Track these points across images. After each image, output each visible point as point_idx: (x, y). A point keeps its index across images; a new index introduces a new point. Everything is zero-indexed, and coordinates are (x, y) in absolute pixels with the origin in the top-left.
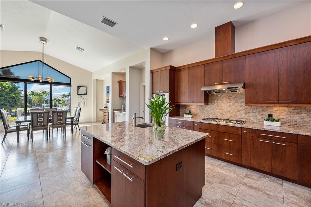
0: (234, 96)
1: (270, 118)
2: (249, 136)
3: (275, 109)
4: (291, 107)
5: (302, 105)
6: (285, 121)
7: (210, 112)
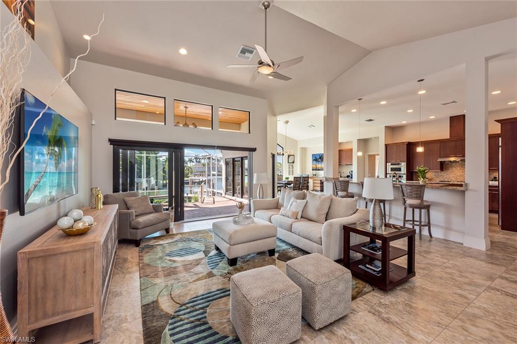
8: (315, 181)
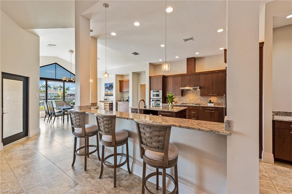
0: (195, 92)
1: (210, 102)
2: (202, 110)
3: (212, 98)
4: (218, 97)
5: (221, 96)
6: (216, 103)
7: (184, 100)
8: (106, 104)
